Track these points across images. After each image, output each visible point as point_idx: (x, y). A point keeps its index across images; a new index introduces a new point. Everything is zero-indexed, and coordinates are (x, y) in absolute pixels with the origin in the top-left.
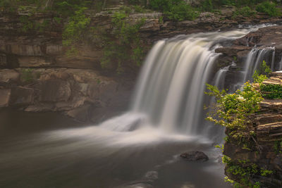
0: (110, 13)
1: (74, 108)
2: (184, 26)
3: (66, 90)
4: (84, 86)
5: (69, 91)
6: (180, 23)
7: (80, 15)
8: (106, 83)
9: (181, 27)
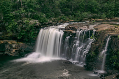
0: (23, 21)
1: (12, 53)
2: (45, 24)
3: (8, 47)
4: (14, 46)
5: (9, 47)
6: (43, 23)
7: (13, 21)
8: (22, 44)
9: (43, 24)
